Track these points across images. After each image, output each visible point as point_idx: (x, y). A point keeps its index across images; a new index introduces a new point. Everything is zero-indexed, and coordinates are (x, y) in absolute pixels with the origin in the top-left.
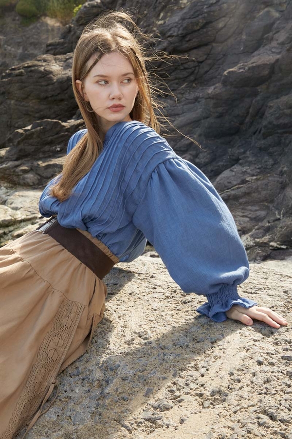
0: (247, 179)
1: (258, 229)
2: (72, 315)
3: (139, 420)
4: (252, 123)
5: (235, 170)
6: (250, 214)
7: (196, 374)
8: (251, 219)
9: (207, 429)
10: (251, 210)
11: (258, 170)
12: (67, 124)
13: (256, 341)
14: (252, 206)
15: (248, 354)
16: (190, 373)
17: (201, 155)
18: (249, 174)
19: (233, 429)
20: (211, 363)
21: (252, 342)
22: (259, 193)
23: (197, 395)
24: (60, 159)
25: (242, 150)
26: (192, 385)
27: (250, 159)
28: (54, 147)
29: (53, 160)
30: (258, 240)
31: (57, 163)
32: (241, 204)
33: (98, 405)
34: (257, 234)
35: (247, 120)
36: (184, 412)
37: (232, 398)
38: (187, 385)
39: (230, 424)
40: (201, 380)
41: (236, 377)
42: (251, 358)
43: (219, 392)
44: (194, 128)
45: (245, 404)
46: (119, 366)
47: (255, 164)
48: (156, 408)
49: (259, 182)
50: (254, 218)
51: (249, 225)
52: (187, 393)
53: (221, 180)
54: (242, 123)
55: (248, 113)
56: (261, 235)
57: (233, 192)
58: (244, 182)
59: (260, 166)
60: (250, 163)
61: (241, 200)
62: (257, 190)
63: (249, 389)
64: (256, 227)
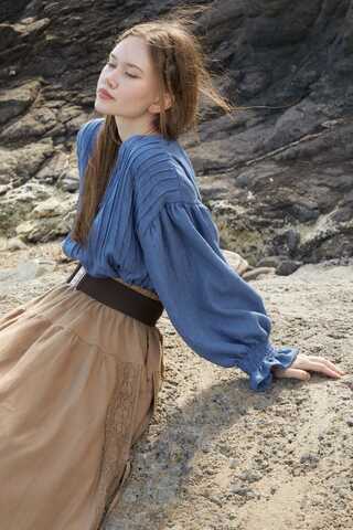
0: (323, 125)
1: (343, 206)
2: (130, 380)
3: (227, 494)
4: (327, 24)
5: (304, 109)
6: (330, 181)
7: (284, 441)
8: (332, 188)
9: (300, 497)
10: (330, 175)
11: (340, 110)
12: (23, 27)
13: (345, 399)
14: (332, 167)
15: (337, 415)
16: (277, 440)
17: (249, 78)
18: (326, 115)
19: (326, 495)
20: (298, 427)
21: (342, 401)
22: (343, 146)
23: (286, 463)
24: (18, 90)
25: (313, 73)
26: (280, 453)
27: (326, 92)
28: (5, 70)
29: (6, 92)
30: (343, 224)
31: (14, 98)
32: (315, 165)
33: (181, 481)
34: (341, 214)
35: (319, 19)
36: (274, 482)
37: (324, 463)
38: (275, 453)
39: (323, 490)
40: (289, 447)
41: (326, 441)
42: (341, 420)
43: (310, 459)
44: (234, 28)
45: (337, 469)
46: (197, 437)
47: (334, 99)
48: (244, 480)
49: (342, 130)
50: (338, 187)
51: (329, 199)
52: (276, 462)
53: (283, 125)
54: (311, 25)
55: (320, 9)
56: (347, 217)
57: (303, 146)
58: (319, 129)
59: (342, 103)
60: (327, 98)
61: (315, 159)
62: (339, 142)
63: (340, 453)
64: (340, 202)
